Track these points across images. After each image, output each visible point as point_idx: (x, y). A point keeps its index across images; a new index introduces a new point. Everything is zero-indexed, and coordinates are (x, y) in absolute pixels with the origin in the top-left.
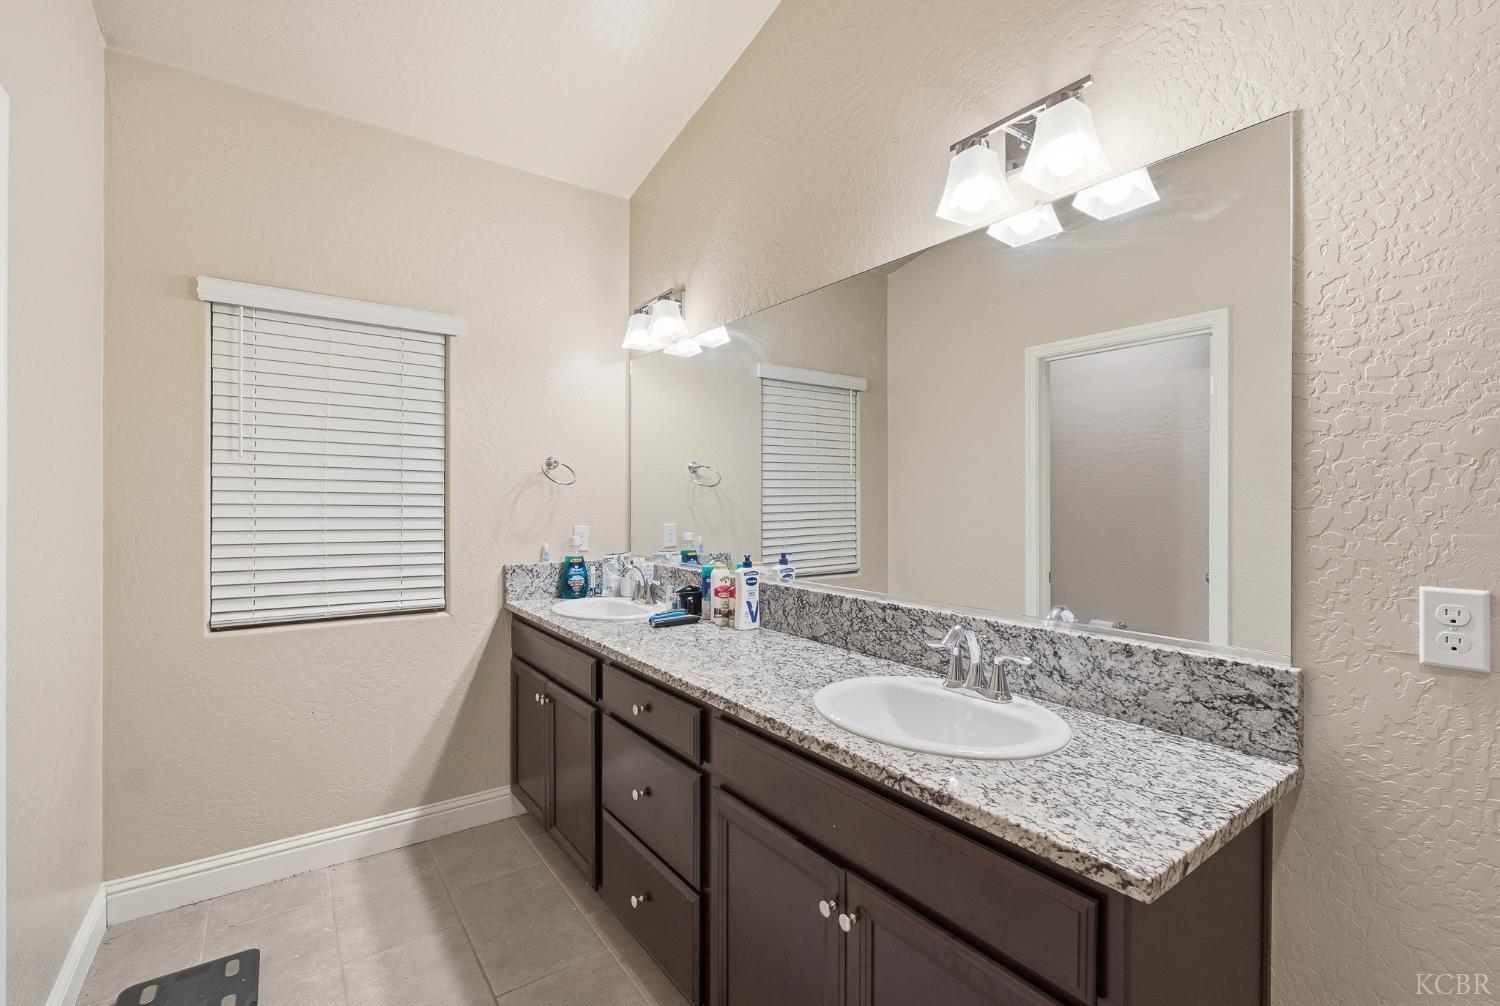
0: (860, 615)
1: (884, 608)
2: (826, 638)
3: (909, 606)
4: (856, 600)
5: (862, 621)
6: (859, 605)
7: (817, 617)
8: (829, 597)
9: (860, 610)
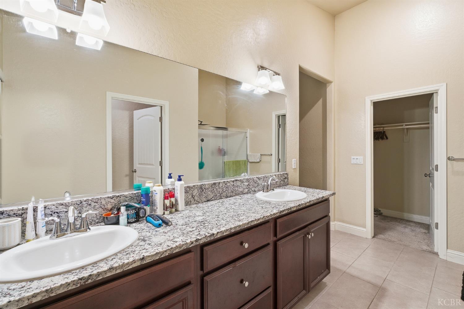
0: (226, 186)
1: (233, 182)
2: (213, 198)
3: (240, 179)
4: (224, 182)
5: (227, 188)
6: (226, 183)
7: (209, 193)
8: (215, 184)
9: (226, 184)
